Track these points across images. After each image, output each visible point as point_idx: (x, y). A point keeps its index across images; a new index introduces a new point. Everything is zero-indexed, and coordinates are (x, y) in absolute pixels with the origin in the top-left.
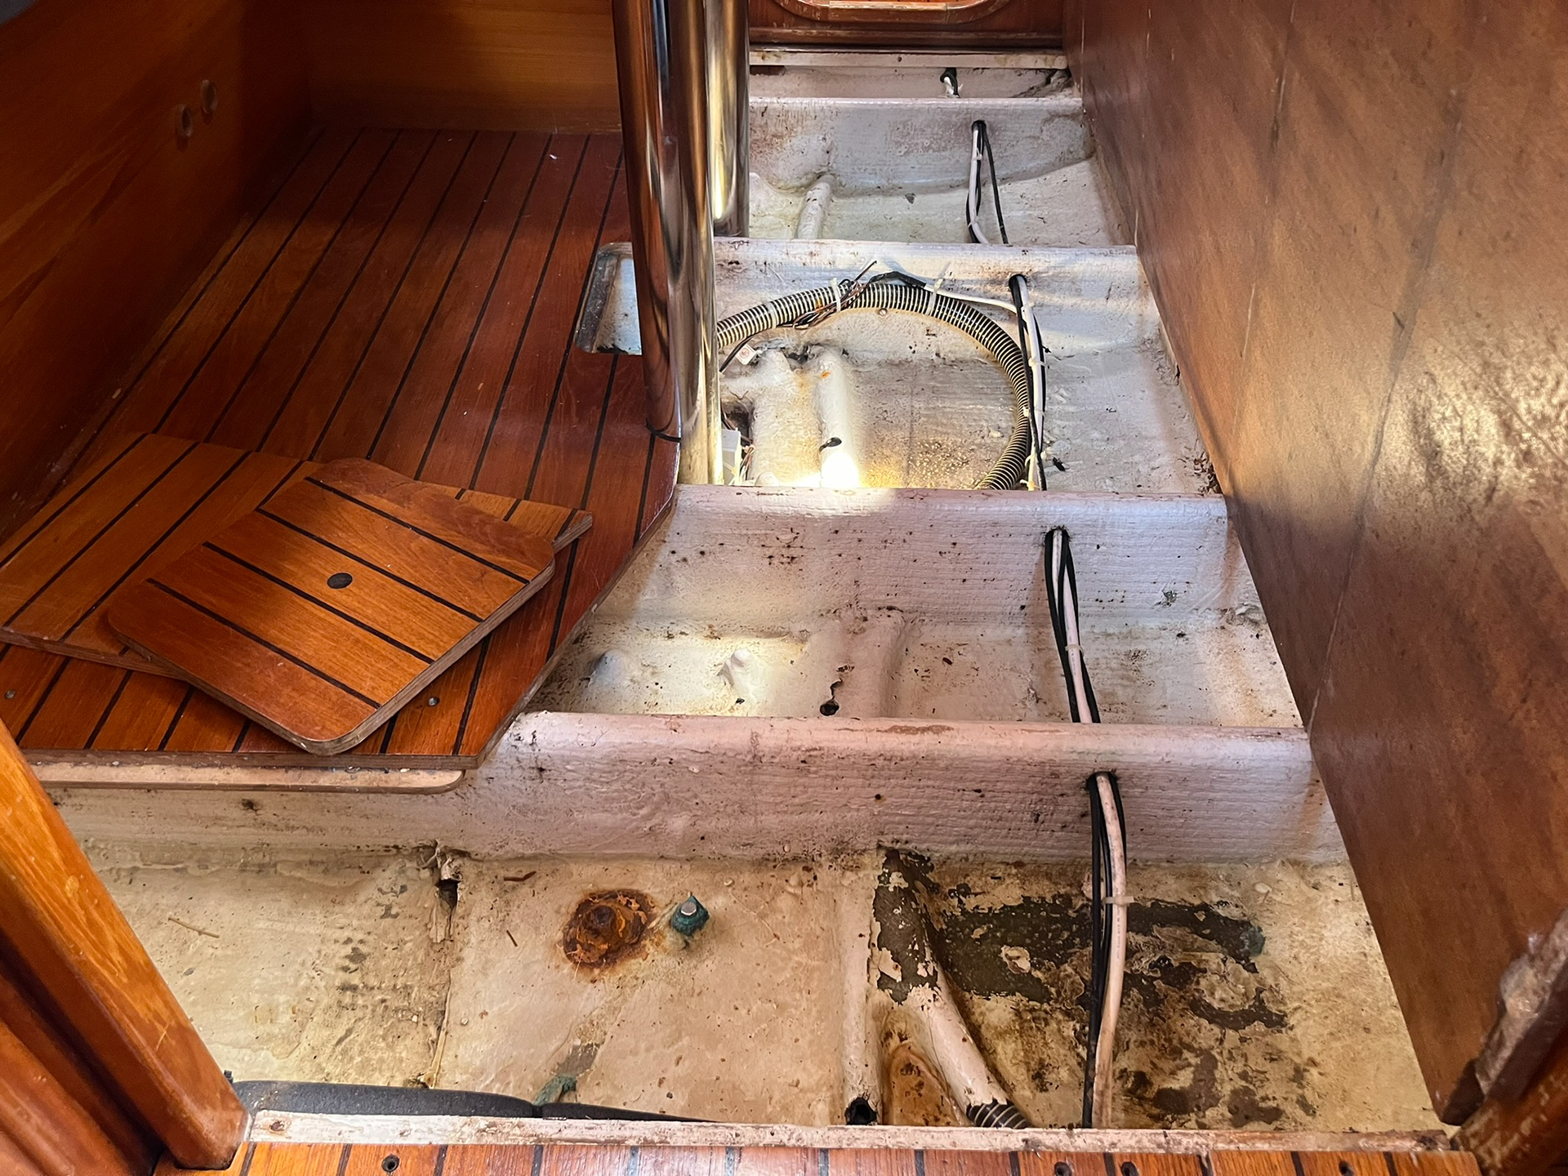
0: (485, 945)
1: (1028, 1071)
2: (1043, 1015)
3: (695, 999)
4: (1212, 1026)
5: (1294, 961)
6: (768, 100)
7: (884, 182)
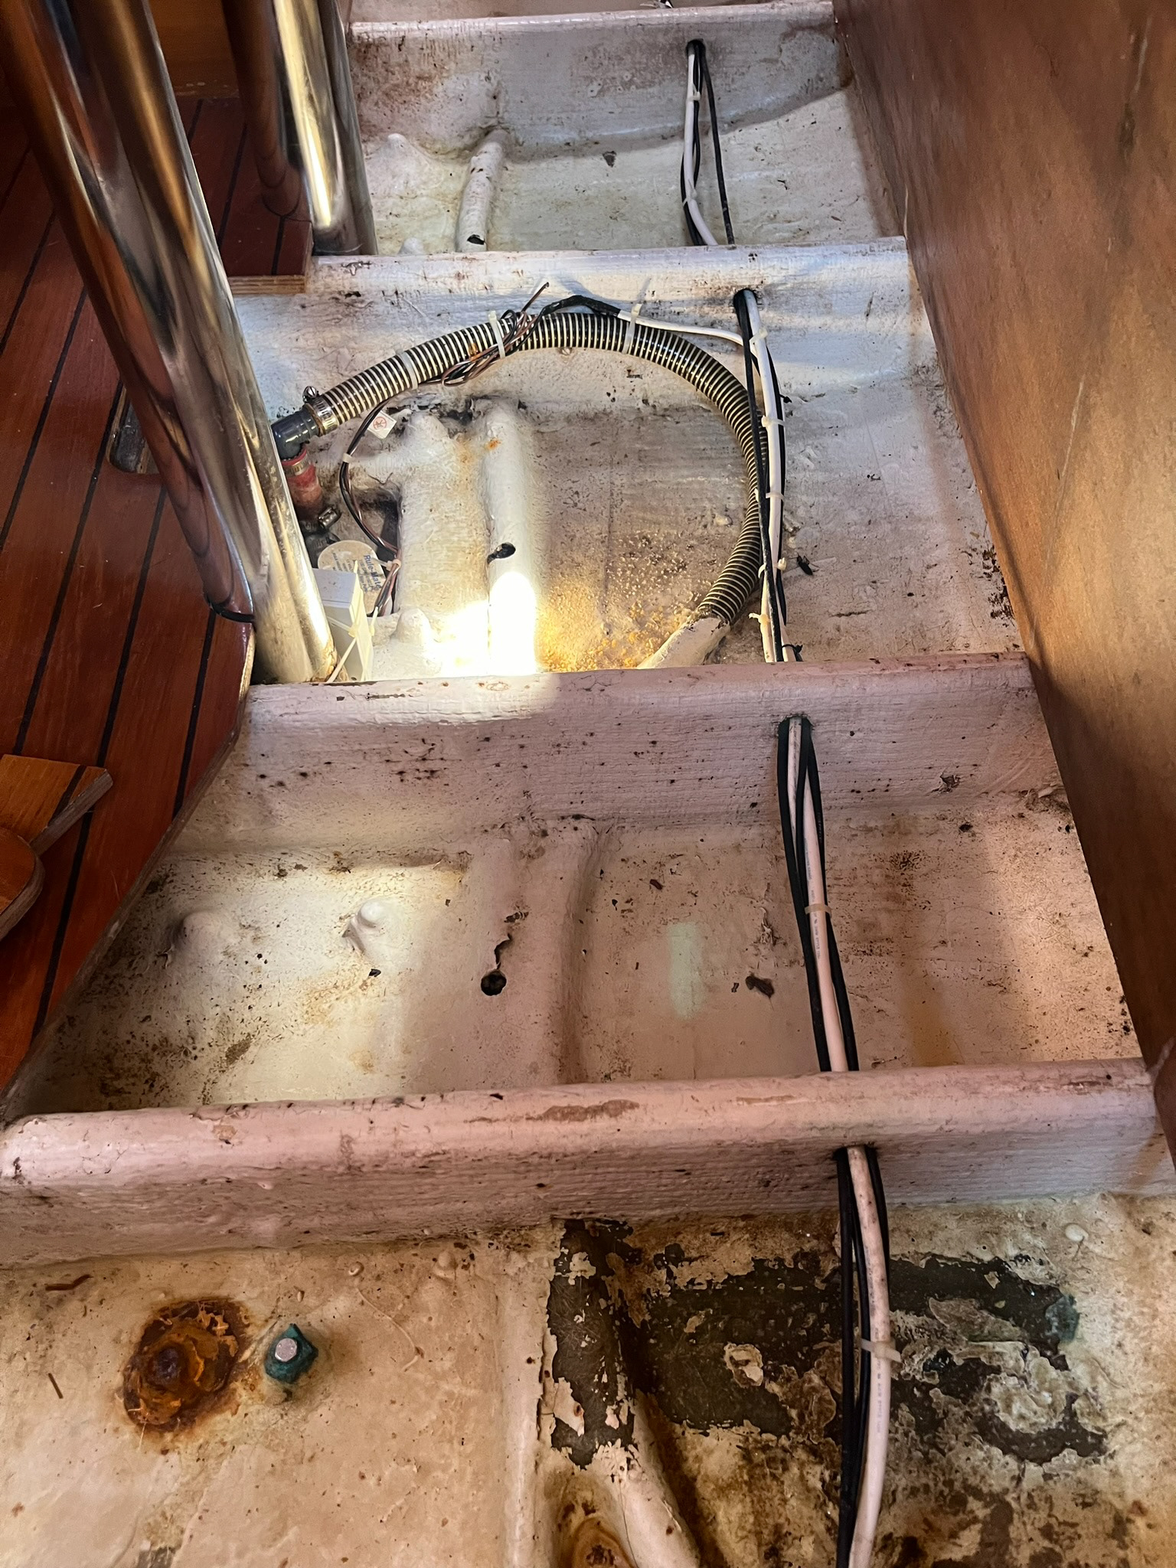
0: (19, 1398)
1: (759, 1545)
2: (780, 1454)
3: (305, 1467)
4: (1008, 1458)
5: (1116, 1351)
6: (404, 26)
7: (574, 135)
